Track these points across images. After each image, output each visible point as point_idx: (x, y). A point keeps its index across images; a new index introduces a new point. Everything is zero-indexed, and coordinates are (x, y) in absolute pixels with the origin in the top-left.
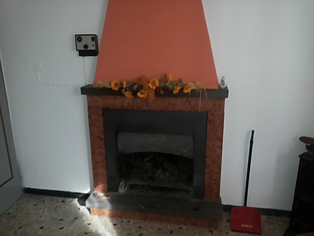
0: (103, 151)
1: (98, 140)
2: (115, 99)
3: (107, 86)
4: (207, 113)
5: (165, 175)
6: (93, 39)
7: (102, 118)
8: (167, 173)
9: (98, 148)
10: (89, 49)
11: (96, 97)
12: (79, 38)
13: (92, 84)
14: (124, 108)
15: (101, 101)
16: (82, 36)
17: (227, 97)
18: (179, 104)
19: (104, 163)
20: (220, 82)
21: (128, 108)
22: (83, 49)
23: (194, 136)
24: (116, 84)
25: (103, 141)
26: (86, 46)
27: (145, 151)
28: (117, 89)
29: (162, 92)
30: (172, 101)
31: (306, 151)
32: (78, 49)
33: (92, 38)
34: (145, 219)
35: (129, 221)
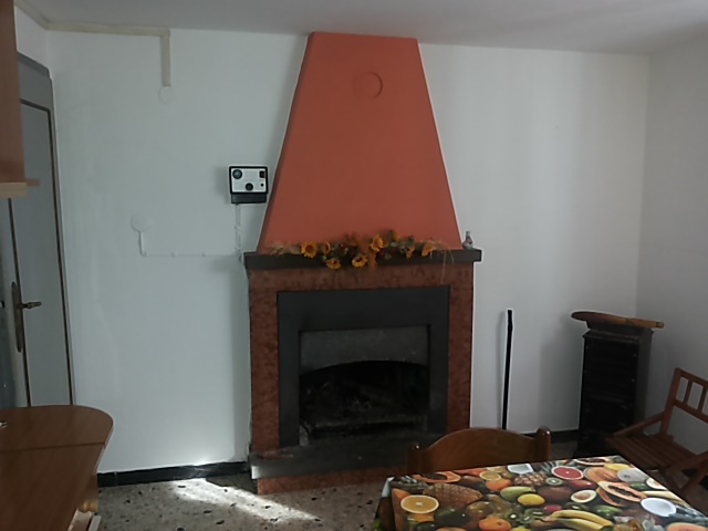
0: (275, 370)
1: (266, 351)
2: (301, 273)
3: (294, 251)
4: (449, 286)
5: (366, 407)
6: (262, 175)
7: (275, 309)
8: (368, 403)
9: (266, 365)
10: (254, 190)
11: (266, 273)
12: (236, 172)
13: (254, 250)
14: (317, 288)
15: (275, 280)
16: (243, 170)
17: (480, 260)
18: (408, 276)
19: (276, 393)
20: (463, 240)
21: (324, 288)
22: (244, 190)
23: (429, 326)
24: (309, 248)
25: (276, 351)
26: (249, 186)
27: (349, 362)
28: (311, 255)
29: (388, 257)
30: (397, 271)
31: (588, 330)
32: (234, 190)
33: (261, 173)
34: (361, 481)
35: (335, 490)
